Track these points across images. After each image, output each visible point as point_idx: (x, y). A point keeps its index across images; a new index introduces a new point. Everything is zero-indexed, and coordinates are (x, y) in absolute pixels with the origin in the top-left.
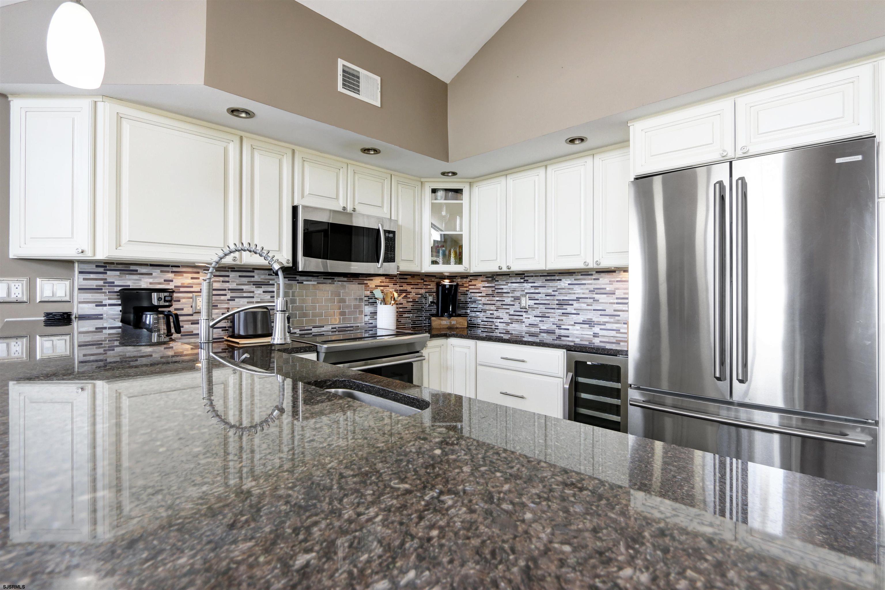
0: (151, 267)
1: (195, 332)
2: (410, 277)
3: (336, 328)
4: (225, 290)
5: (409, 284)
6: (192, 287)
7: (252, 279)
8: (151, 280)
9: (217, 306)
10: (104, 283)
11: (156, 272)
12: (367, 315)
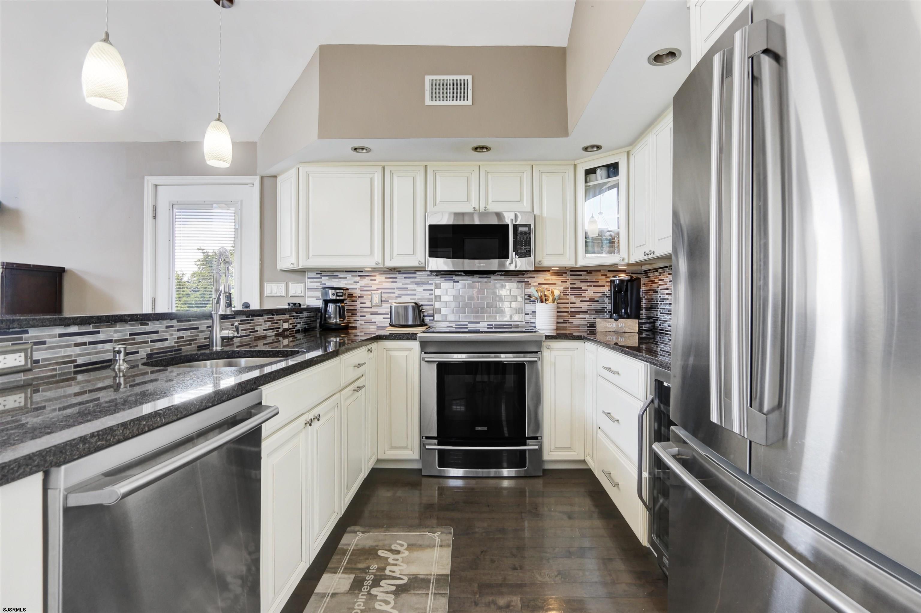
0: (346, 273)
1: (373, 321)
2: (585, 273)
3: (492, 325)
4: (394, 289)
5: (583, 281)
6: (371, 287)
7: (415, 280)
8: (346, 282)
9: (388, 301)
10: (320, 284)
11: (349, 276)
12: (528, 314)
